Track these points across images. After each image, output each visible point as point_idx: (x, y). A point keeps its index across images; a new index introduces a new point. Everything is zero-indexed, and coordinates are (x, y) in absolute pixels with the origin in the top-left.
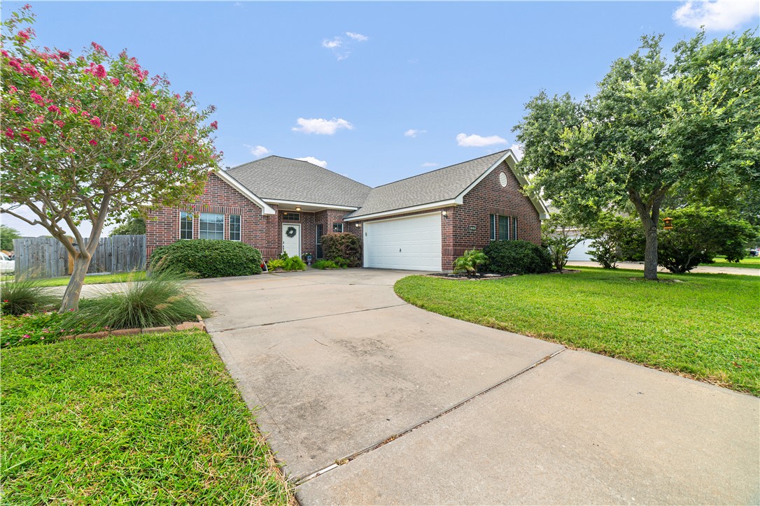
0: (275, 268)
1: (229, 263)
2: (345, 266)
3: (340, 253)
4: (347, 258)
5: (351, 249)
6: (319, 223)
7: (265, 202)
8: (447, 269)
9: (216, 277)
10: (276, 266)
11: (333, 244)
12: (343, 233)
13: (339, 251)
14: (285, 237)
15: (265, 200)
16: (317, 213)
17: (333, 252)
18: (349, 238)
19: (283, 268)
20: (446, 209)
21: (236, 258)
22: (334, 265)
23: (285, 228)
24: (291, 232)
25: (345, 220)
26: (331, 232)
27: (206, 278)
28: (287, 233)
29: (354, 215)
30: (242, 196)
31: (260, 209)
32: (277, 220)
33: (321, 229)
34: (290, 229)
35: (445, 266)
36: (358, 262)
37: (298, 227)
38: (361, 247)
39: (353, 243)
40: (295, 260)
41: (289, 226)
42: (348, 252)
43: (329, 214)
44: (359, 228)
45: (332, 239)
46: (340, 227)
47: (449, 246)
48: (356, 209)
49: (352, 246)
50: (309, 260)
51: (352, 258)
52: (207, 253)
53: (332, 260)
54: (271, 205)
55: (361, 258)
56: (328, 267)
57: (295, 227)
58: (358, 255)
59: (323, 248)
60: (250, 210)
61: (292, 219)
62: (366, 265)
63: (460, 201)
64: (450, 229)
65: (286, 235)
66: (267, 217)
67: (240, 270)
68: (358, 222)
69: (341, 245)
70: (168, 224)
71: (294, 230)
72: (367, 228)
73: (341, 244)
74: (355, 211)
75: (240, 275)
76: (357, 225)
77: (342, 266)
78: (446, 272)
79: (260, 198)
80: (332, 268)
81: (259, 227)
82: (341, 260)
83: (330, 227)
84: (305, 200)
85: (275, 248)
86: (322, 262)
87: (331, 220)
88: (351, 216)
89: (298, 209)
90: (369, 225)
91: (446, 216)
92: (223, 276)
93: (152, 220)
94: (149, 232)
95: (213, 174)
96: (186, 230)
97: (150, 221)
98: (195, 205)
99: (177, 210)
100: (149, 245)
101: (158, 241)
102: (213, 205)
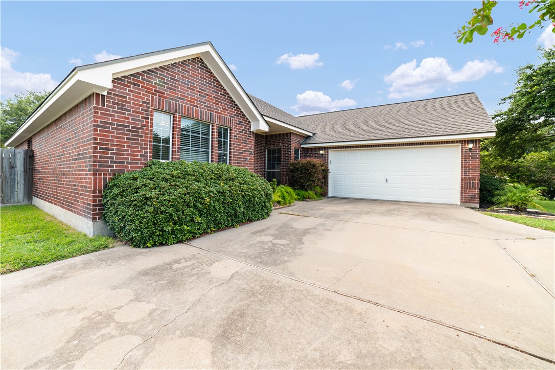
25: (302, 146)
31: (249, 123)
43: (292, 137)
60: (240, 123)
62: (330, 194)
70: (135, 131)
72: (332, 155)
74: (310, 136)
76: (321, 152)
81: (248, 147)
87: (293, 145)
90: (334, 153)
93: (106, 121)
94: (98, 144)
95: (201, 59)
96: (161, 144)
97: (101, 122)
98: (176, 103)
99: (149, 107)
100: (97, 170)
101: (115, 162)
102: (200, 107)
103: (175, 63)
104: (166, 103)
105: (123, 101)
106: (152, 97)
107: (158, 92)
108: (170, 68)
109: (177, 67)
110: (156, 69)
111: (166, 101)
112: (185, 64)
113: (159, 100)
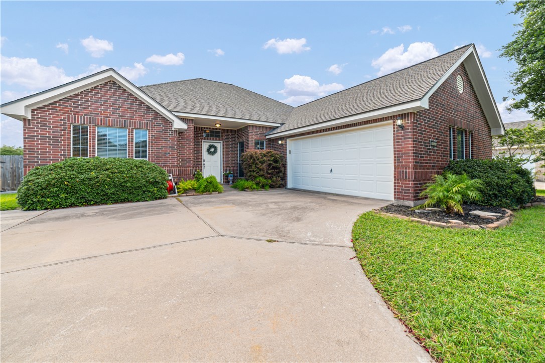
0: (186, 191)
1: (122, 187)
2: (267, 187)
3: (261, 173)
4: (270, 178)
5: (274, 168)
6: (241, 140)
7: (177, 117)
8: (403, 199)
9: (106, 204)
10: (187, 188)
11: (253, 163)
12: (265, 151)
13: (260, 170)
14: (205, 155)
15: (177, 114)
16: (238, 130)
17: (254, 171)
18: (271, 156)
19: (194, 189)
20: (402, 116)
21: (131, 180)
22: (255, 186)
23: (205, 146)
24: (212, 150)
25: (267, 137)
26: (252, 150)
27: (92, 205)
28: (208, 150)
29: (276, 131)
30: (149, 108)
31: (171, 123)
32: (192, 136)
33: (243, 146)
34: (211, 147)
35: (398, 194)
36: (282, 182)
37: (219, 145)
38: (285, 166)
39: (276, 161)
40: (209, 180)
41: (210, 144)
42: (269, 172)
43: (250, 130)
44: (282, 145)
45: (251, 157)
46: (262, 144)
47: (407, 167)
48: (279, 125)
49: (274, 165)
50: (231, 178)
51: (275, 178)
52: (93, 174)
53: (253, 181)
54: (183, 120)
55: (284, 178)
56: (248, 188)
57: (216, 145)
58: (281, 174)
59: (244, 167)
60: (158, 125)
61: (213, 136)
62: (289, 185)
63: (425, 104)
64: (409, 145)
65: (207, 153)
66: (180, 133)
67: (138, 195)
68: (281, 138)
69: (262, 164)
70: (55, 139)
71: (215, 148)
72: (290, 145)
73: (262, 162)
74: (278, 127)
75: (138, 201)
76: (280, 142)
77: (263, 187)
78: (401, 202)
79: (170, 112)
80: (253, 189)
81: (170, 143)
82: (262, 180)
83: (251, 143)
84: (224, 115)
85: (190, 167)
86: (243, 182)
87: (252, 137)
88: (274, 132)
89: (218, 126)
90: (293, 142)
91: (402, 127)
92: (116, 202)
93: (32, 134)
94: (27, 149)
95: (113, 81)
96: (80, 147)
97: (28, 136)
98: (90, 118)
99: (66, 123)
100: (27, 165)
101: (40, 160)
102: (113, 118)
103: (88, 89)
104: (81, 118)
105: (44, 121)
106: (68, 116)
107: (74, 112)
108: (83, 93)
109: (90, 92)
110: (70, 96)
111: (81, 117)
112: (98, 88)
113: (75, 117)
